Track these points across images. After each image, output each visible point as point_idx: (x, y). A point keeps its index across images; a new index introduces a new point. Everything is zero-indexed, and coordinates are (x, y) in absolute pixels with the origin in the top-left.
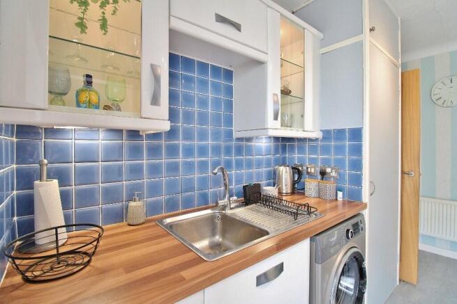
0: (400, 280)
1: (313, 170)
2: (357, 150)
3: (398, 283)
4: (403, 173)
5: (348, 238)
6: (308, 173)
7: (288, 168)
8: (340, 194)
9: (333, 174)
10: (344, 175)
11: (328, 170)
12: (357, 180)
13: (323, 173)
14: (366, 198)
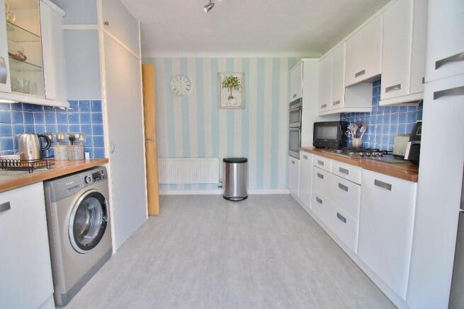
0: (149, 215)
1: (62, 138)
2: (99, 118)
3: (147, 217)
4: (146, 139)
5: (86, 182)
6: (58, 140)
7: (33, 136)
8: (87, 155)
9: (82, 139)
10: (90, 139)
11: (77, 136)
12: (100, 142)
13: (72, 139)
14: (107, 155)
